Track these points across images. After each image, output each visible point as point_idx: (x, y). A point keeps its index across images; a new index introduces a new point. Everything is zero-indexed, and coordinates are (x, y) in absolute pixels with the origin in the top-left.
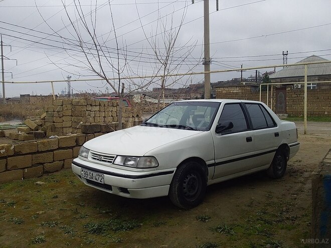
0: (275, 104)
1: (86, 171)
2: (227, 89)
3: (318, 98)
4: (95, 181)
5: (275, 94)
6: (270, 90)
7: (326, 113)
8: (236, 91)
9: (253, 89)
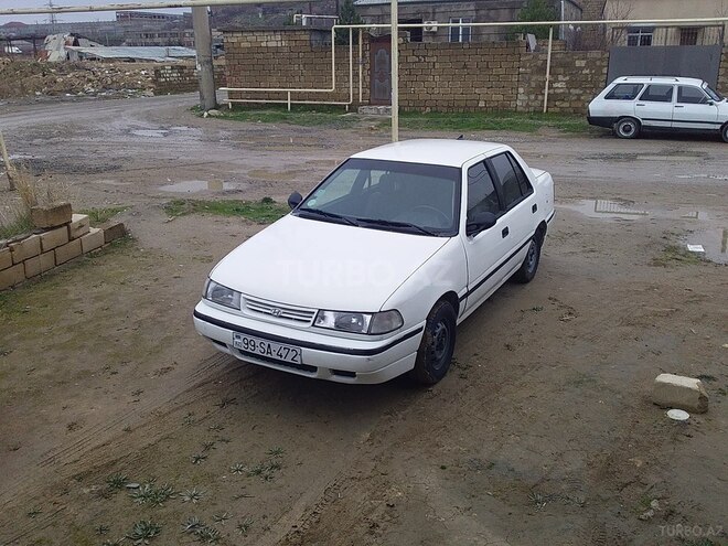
0: (368, 79)
1: (249, 339)
2: (251, 37)
3: (465, 66)
4: (279, 358)
5: (368, 54)
6: (355, 42)
7: (482, 104)
8: (273, 44)
9: (317, 37)
